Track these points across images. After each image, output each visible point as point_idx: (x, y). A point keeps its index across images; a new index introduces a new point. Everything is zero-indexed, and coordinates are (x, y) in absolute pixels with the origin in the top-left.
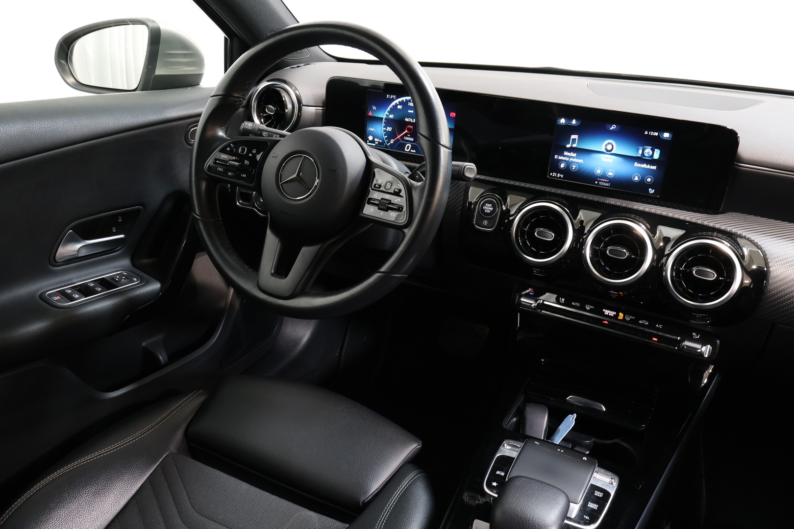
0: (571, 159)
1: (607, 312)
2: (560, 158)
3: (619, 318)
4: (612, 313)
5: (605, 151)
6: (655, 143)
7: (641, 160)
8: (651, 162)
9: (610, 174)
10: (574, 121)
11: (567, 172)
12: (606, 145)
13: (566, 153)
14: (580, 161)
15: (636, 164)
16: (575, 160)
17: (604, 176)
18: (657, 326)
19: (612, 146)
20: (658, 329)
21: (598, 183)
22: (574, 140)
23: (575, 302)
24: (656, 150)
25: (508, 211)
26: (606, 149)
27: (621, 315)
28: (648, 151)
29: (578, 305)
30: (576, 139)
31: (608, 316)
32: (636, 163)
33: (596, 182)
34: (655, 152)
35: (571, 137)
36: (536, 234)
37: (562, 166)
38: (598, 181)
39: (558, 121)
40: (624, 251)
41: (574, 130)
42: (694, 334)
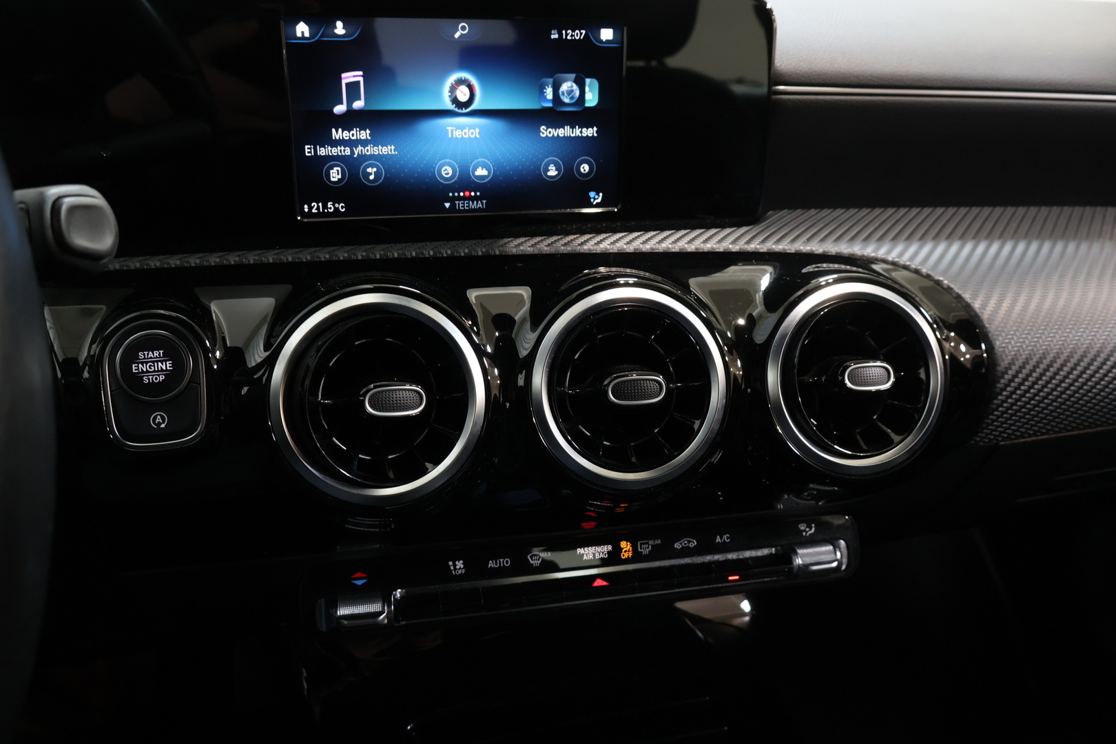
0: (358, 150)
1: (586, 553)
2: (322, 152)
3: (625, 555)
4: (602, 552)
5: (452, 107)
6: (584, 60)
7: (555, 115)
8: (581, 116)
9: (481, 171)
10: (339, 24)
11: (353, 188)
12: (453, 89)
13: (337, 134)
14: (387, 150)
15: (545, 132)
16: (370, 150)
17: (465, 182)
18: (718, 539)
19: (471, 87)
20: (724, 548)
21: (453, 205)
22: (353, 87)
23: (495, 558)
24: (588, 81)
25: (235, 356)
26: (455, 101)
27: (626, 547)
28: (568, 87)
29: (506, 562)
30: (358, 82)
31: (594, 563)
32: (543, 128)
33: (447, 205)
34: (587, 89)
35: (340, 79)
36: (369, 409)
37: (335, 175)
38: (452, 200)
39: (287, 32)
41: (348, 54)
42: (802, 527)
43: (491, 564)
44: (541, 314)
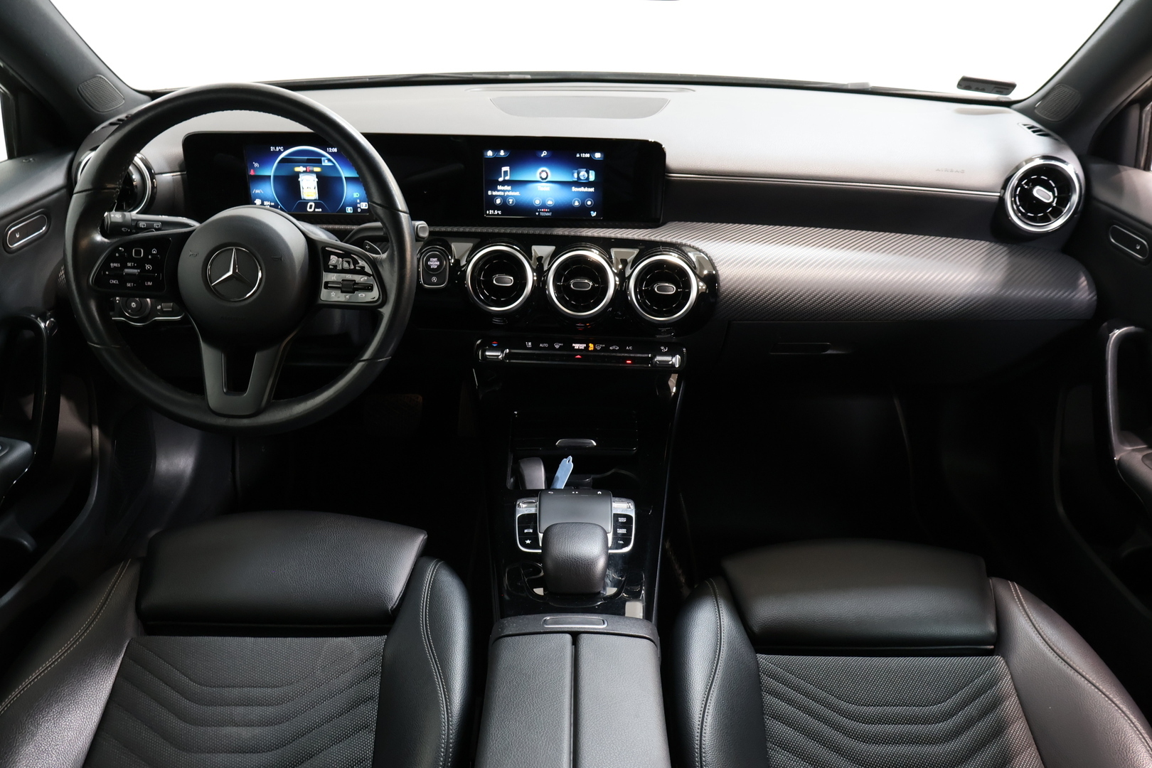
0: (506, 193)
1: (577, 346)
2: (494, 193)
3: (590, 349)
4: (582, 346)
5: (540, 180)
6: (589, 164)
7: (578, 183)
8: (588, 184)
9: (550, 203)
10: (502, 152)
11: (504, 207)
12: (540, 173)
13: (500, 187)
14: (517, 194)
15: (574, 189)
16: (510, 193)
17: (544, 206)
18: (628, 348)
19: (547, 173)
20: (629, 352)
21: (539, 214)
22: (506, 172)
23: (543, 343)
24: (590, 171)
25: (457, 262)
26: (541, 177)
27: (591, 346)
28: (583, 174)
29: (546, 345)
31: (579, 350)
32: (573, 188)
33: (537, 214)
34: (590, 174)
35: (501, 170)
36: (494, 282)
37: (498, 201)
38: (539, 212)
39: (485, 154)
40: (586, 281)
41: (504, 162)
42: (662, 348)
43: (541, 345)
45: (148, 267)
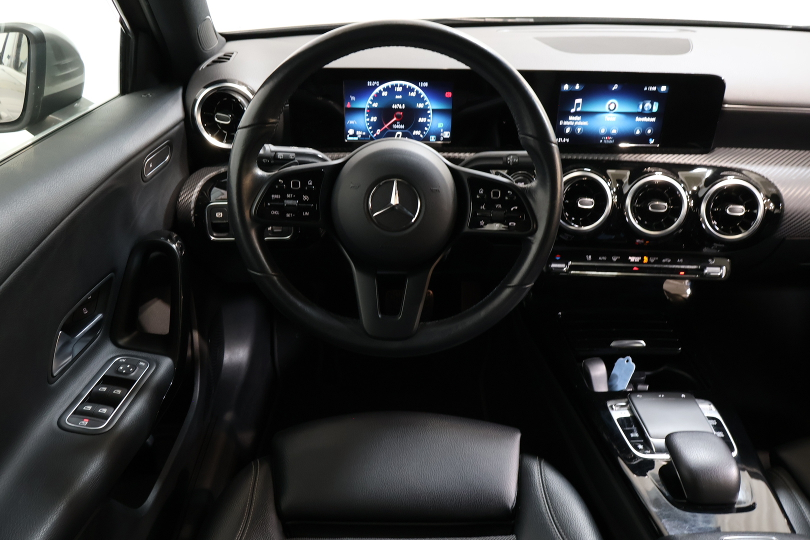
0: (576, 123)
1: (632, 259)
2: (566, 123)
3: (645, 261)
4: (637, 259)
5: (608, 110)
6: (654, 97)
7: (642, 114)
8: (651, 114)
9: (614, 132)
10: (578, 85)
11: (572, 135)
12: (609, 105)
13: (571, 118)
14: (585, 123)
15: (638, 119)
16: (580, 123)
17: (608, 134)
18: (678, 260)
19: (615, 105)
20: (680, 264)
22: (578, 105)
23: (602, 256)
24: (655, 103)
26: (609, 109)
27: (646, 259)
28: (648, 105)
29: (605, 258)
31: (634, 263)
32: (637, 117)
33: (601, 141)
34: (654, 106)
35: (574, 102)
36: (579, 205)
37: (568, 130)
38: (603, 140)
39: (562, 87)
41: (577, 94)
42: (710, 260)
43: (600, 258)
44: (632, 180)
45: (305, 198)
